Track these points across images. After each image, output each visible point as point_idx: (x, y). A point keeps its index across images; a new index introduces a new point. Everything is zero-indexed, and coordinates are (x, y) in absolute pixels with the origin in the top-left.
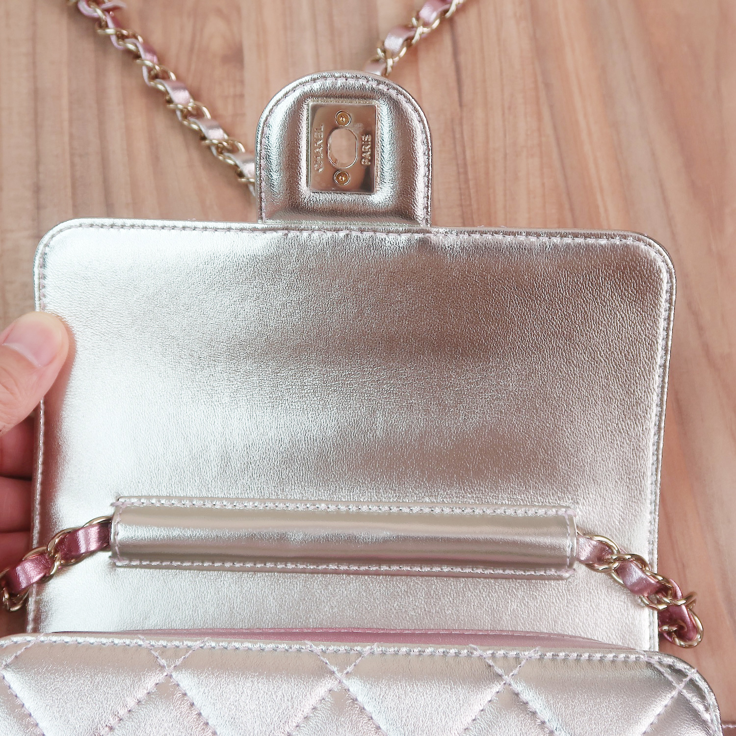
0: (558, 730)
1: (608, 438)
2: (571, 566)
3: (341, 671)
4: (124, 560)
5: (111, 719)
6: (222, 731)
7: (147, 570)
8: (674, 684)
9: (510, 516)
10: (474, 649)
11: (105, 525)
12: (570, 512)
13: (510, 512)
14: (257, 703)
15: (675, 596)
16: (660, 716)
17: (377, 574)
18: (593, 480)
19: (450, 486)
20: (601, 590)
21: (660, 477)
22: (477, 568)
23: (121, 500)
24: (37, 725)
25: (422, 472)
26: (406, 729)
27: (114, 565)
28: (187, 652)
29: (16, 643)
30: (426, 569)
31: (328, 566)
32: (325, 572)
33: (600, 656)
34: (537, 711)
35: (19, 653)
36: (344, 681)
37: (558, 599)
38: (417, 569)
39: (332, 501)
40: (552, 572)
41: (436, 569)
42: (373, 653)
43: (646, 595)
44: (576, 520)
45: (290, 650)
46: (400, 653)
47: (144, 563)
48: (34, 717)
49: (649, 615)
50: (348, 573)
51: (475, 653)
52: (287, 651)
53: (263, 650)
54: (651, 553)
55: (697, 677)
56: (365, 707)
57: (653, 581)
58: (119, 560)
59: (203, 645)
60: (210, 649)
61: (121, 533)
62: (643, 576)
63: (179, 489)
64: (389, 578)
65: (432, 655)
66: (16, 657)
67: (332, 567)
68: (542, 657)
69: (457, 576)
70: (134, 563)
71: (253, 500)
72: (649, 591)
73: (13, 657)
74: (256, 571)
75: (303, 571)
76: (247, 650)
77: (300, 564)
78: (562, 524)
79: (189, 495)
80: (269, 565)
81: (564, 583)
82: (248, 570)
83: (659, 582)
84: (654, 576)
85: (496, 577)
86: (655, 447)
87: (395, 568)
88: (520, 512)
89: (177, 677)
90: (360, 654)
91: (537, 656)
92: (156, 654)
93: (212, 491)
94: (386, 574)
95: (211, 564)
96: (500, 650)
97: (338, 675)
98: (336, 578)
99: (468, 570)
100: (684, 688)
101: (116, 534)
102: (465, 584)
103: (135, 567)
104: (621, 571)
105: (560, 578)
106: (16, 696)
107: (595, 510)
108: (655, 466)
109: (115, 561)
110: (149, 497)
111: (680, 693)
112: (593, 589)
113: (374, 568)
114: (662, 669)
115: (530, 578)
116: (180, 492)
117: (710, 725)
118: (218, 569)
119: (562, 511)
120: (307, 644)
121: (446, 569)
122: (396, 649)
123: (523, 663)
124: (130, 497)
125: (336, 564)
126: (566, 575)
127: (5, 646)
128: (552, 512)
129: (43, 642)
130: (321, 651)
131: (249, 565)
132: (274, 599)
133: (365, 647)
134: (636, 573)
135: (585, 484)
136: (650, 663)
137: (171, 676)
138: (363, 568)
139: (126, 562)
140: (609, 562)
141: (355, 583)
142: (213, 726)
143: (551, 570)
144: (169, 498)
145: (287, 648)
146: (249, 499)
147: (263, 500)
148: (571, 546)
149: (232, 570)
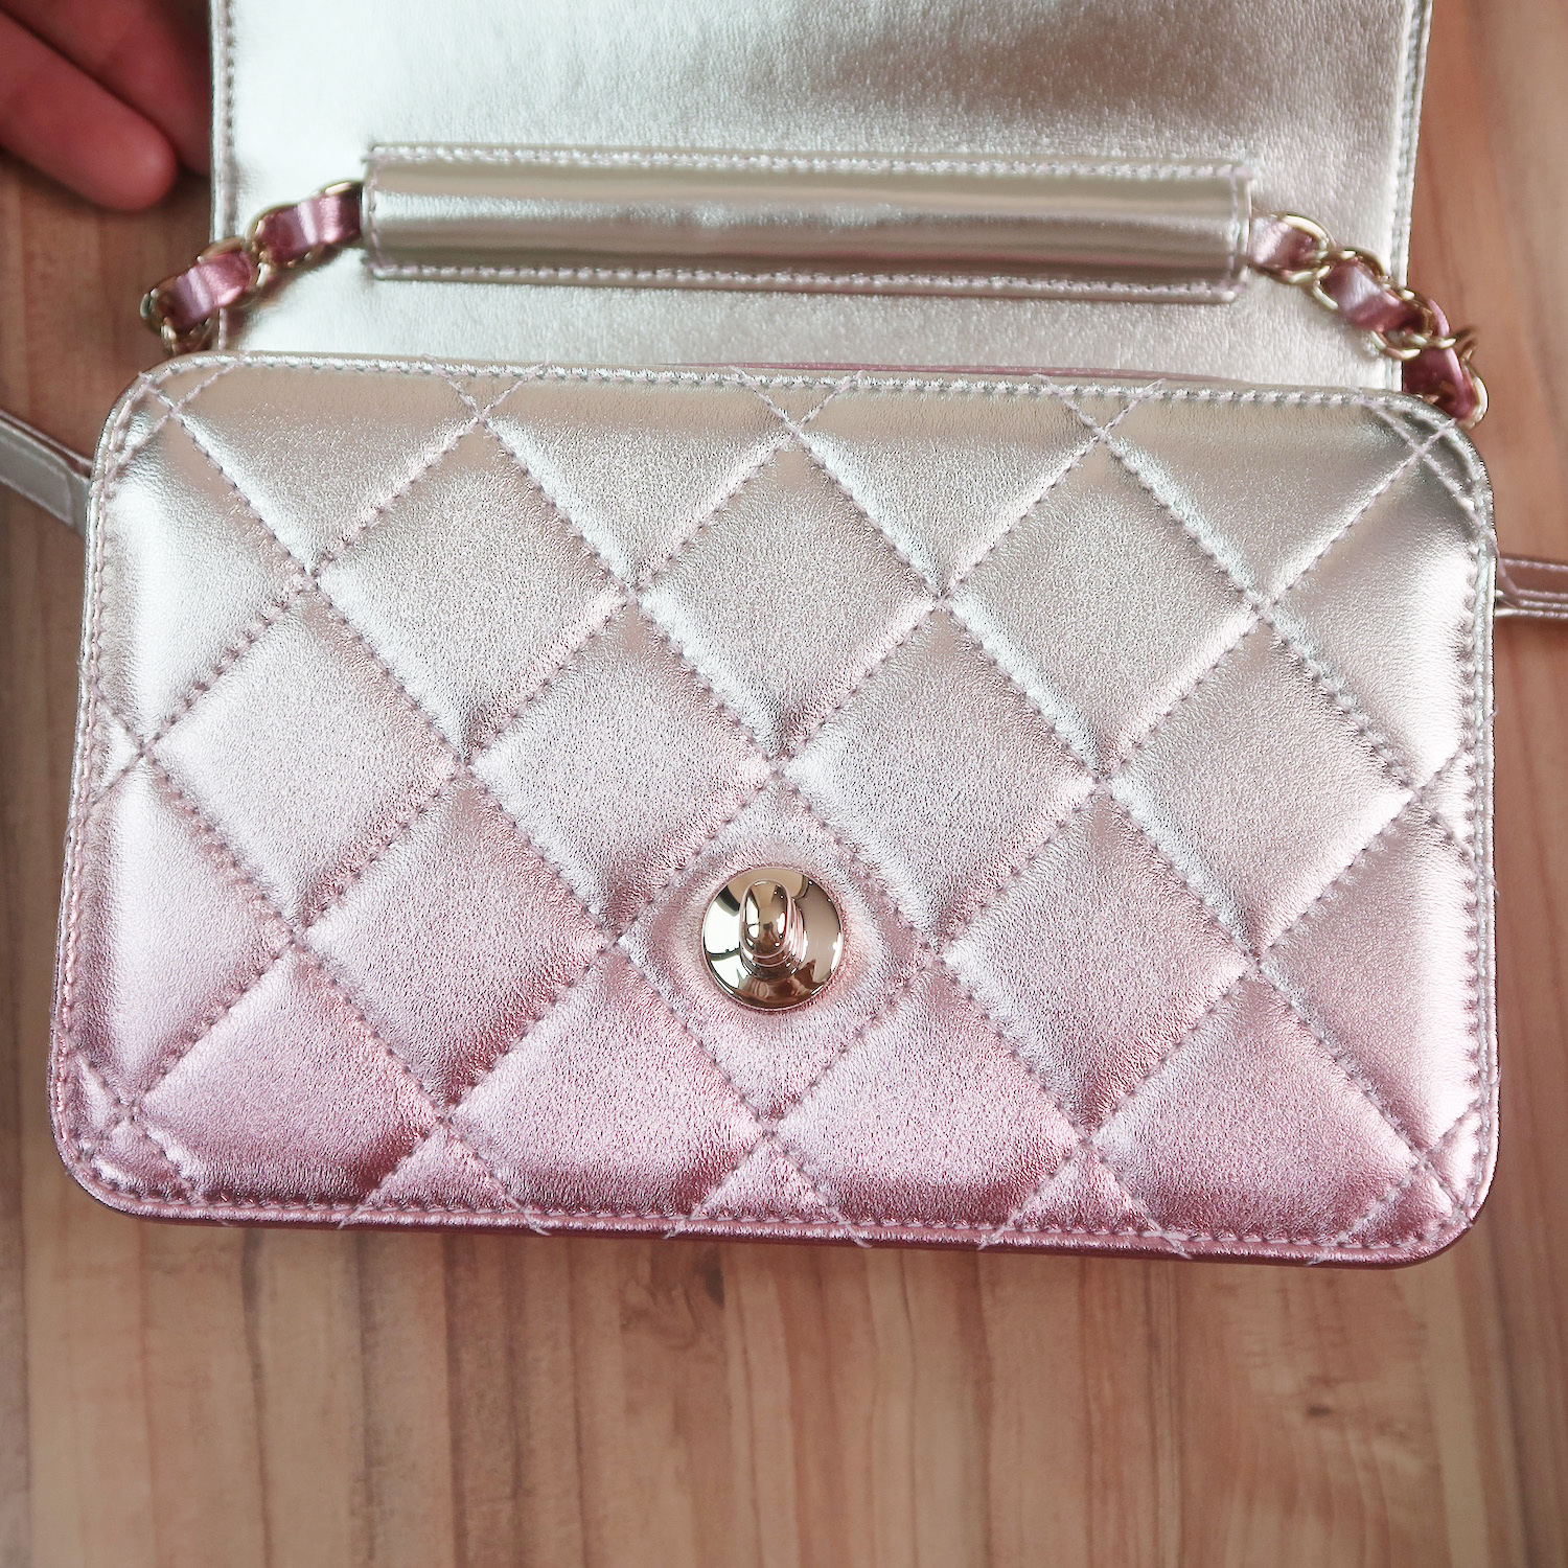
0: (1191, 519)
1: (1322, 22)
2: (1236, 272)
3: (795, 418)
4: (388, 264)
5: (380, 494)
6: (580, 519)
7: (432, 285)
8: (1412, 443)
9: (1123, 178)
10: (1042, 382)
11: (351, 198)
12: (1240, 172)
13: (1125, 171)
14: (643, 470)
15: (1436, 333)
16: (1383, 498)
17: (868, 292)
18: (1289, 109)
19: (1009, 122)
20: (1295, 326)
21: (1420, 103)
22: (1059, 280)
23: (379, 150)
24: (248, 503)
25: (956, 93)
26: (913, 515)
27: (370, 277)
28: (513, 384)
29: (201, 366)
30: (960, 283)
31: (773, 276)
32: (767, 290)
33: (1276, 395)
34: (1155, 486)
35: (208, 382)
36: (802, 435)
37: (1213, 341)
38: (943, 282)
39: (781, 153)
40: (1202, 289)
41: (979, 283)
42: (854, 389)
43: (1381, 329)
44: (1252, 187)
45: (703, 382)
46: (905, 387)
47: (427, 271)
48: (241, 490)
49: (1386, 373)
50: (811, 291)
51: (1044, 389)
52: (697, 383)
53: (653, 382)
54: (1395, 254)
55: (1454, 435)
56: (840, 479)
57: (1393, 300)
58: (381, 266)
59: (541, 372)
60: (555, 379)
61: (382, 208)
62: (1375, 290)
63: (489, 128)
64: (889, 301)
65: (964, 392)
66: (202, 389)
67: (782, 278)
68: (1167, 398)
69: (1019, 297)
70: (407, 271)
71: (631, 150)
72: (1386, 320)
73: (197, 390)
74: (637, 287)
75: (728, 288)
76: (623, 381)
77: (722, 272)
78: (1221, 192)
79: (508, 140)
80: (663, 275)
81: (1225, 310)
82: (622, 286)
83: (1405, 303)
84: (1397, 292)
85: (1093, 300)
86: (1414, 42)
87: (901, 280)
88: (1144, 172)
89: (499, 428)
90: (831, 389)
91: (1159, 395)
92: (457, 386)
93: (551, 133)
94: (886, 293)
95: (552, 272)
96: (1090, 385)
97: (791, 425)
98: (788, 300)
99: (1039, 285)
100: (1429, 452)
101: (372, 208)
102: (1036, 313)
103: (410, 279)
104: (1334, 285)
105: (1215, 302)
106: (208, 455)
107: (1290, 168)
108: (1412, 80)
109: (373, 265)
110: (431, 146)
111: (1420, 458)
112: (1279, 323)
113: (860, 281)
114: (1389, 419)
115: (1158, 301)
116: (491, 134)
117: (1473, 516)
118: (567, 284)
119: (1224, 171)
120: (734, 373)
121: (998, 283)
122: (898, 382)
123: (1131, 406)
124: (396, 145)
125: (790, 269)
126: (1229, 295)
127: (181, 371)
128: (1206, 172)
129: (249, 365)
130: (759, 384)
131: (624, 275)
132: (672, 339)
133: (841, 378)
134: (1363, 287)
135: (1272, 116)
136: (1367, 408)
137: (485, 424)
138: (840, 281)
139: (392, 270)
140: (1310, 265)
141: (826, 310)
142: (563, 510)
143: (1199, 284)
144: (467, 147)
145: (696, 378)
146: (621, 150)
147: (647, 151)
148: (1238, 232)
149: (593, 284)
